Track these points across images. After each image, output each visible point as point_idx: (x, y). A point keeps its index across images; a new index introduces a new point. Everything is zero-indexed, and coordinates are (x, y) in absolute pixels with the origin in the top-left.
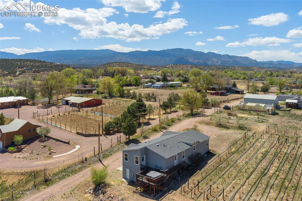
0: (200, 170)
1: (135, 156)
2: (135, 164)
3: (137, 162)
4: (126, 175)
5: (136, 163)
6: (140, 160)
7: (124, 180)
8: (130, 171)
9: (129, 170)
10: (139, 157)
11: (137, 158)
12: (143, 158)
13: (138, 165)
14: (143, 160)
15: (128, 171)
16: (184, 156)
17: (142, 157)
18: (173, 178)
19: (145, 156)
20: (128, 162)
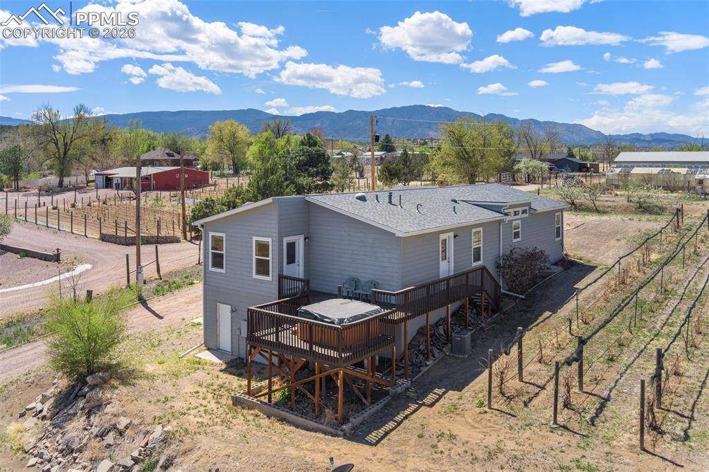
0: (554, 311)
1: (255, 239)
2: (255, 276)
3: (263, 268)
4: (217, 335)
5: (258, 272)
6: (276, 257)
7: (207, 356)
8: (233, 311)
9: (230, 307)
10: (269, 240)
11: (263, 248)
12: (291, 247)
13: (269, 279)
14: (291, 259)
15: (225, 311)
16: (477, 251)
17: (286, 240)
18: (433, 339)
19: (300, 242)
20: (223, 271)
